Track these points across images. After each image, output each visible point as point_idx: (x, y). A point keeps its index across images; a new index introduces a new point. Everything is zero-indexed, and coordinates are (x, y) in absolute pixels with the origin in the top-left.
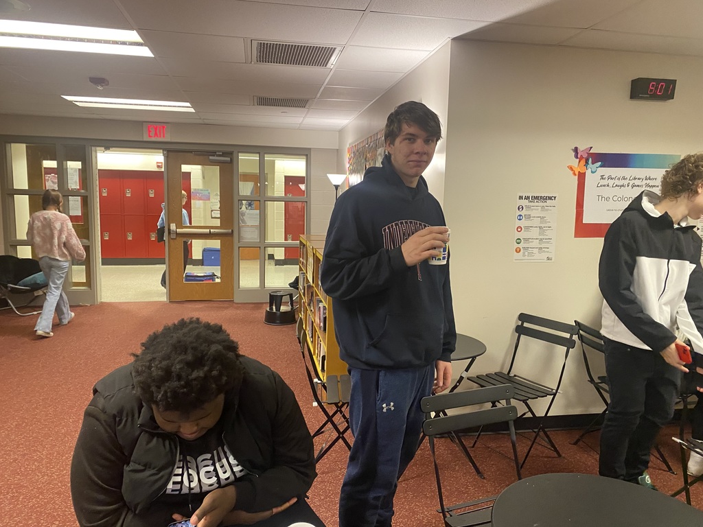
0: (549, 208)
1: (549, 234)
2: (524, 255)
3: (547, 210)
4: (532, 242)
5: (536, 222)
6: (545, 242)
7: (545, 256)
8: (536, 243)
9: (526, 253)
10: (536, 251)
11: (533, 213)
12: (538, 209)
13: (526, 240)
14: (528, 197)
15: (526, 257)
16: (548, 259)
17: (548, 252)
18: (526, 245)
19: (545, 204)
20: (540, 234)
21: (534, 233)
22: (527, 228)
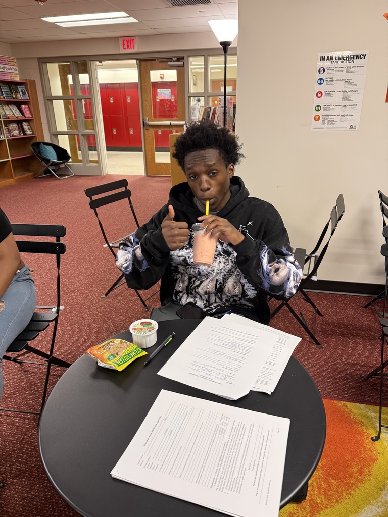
0: (356, 68)
1: (355, 99)
2: (323, 123)
3: (353, 71)
4: (333, 109)
5: (340, 86)
6: (349, 109)
7: (347, 124)
8: (338, 110)
9: (326, 121)
10: (337, 118)
11: (336, 76)
12: (342, 71)
13: (327, 107)
14: (332, 58)
15: (326, 126)
16: (351, 127)
17: (351, 119)
18: (326, 113)
19: (351, 64)
20: (343, 99)
21: (337, 98)
22: (329, 93)
